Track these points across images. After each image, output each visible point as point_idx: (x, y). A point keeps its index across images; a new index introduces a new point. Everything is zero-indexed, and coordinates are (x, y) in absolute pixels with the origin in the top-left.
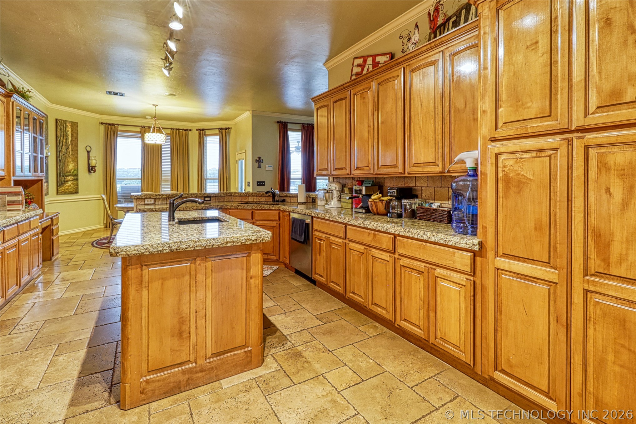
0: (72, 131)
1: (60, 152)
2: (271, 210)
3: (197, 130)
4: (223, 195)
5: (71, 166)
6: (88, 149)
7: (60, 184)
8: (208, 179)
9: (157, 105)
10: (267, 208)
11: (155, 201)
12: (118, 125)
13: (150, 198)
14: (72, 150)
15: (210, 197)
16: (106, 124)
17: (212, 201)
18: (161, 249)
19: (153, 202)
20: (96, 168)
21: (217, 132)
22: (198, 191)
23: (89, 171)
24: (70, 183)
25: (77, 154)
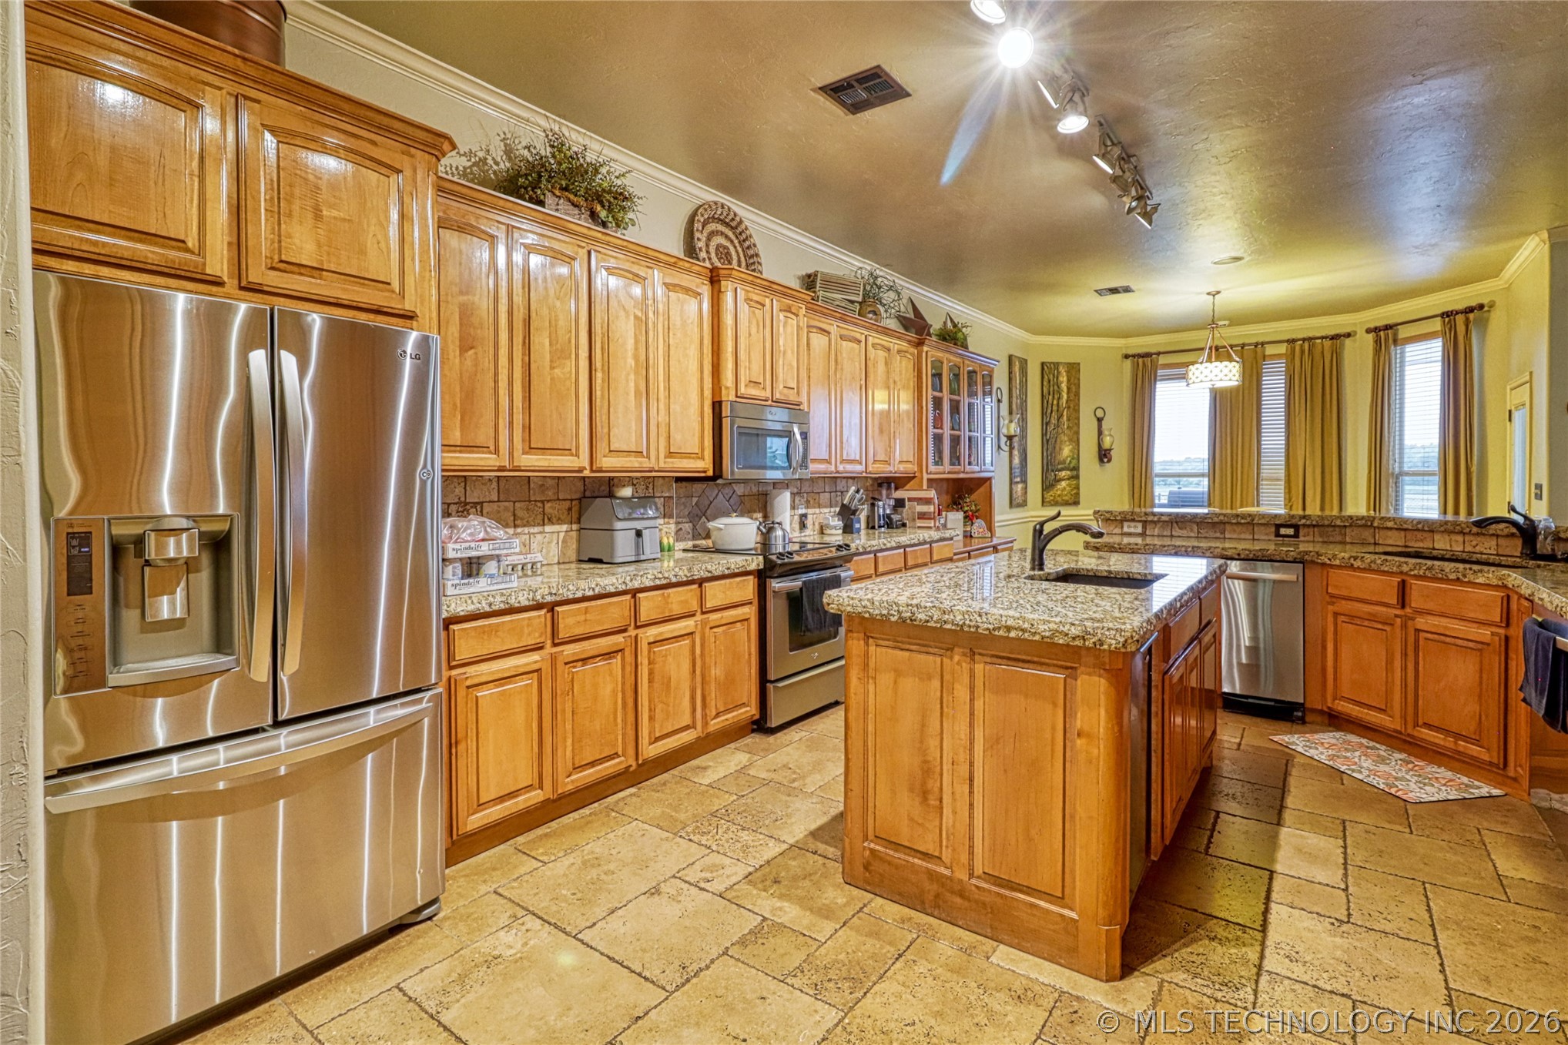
0: (1069, 380)
1: (1047, 424)
2: (1471, 584)
3: (1368, 331)
4: (1338, 523)
5: (1066, 451)
6: (1100, 413)
7: (1048, 485)
8: (1407, 474)
9: (1218, 293)
10: (1453, 576)
11: (1144, 527)
12: (1159, 354)
13: (1133, 520)
14: (1068, 420)
15: (1296, 527)
16: (1134, 356)
17: (1302, 538)
18: (885, 612)
19: (1139, 530)
20: (1112, 453)
21: (1437, 325)
22: (1368, 510)
23: (1101, 460)
24: (1063, 484)
25: (1078, 425)
